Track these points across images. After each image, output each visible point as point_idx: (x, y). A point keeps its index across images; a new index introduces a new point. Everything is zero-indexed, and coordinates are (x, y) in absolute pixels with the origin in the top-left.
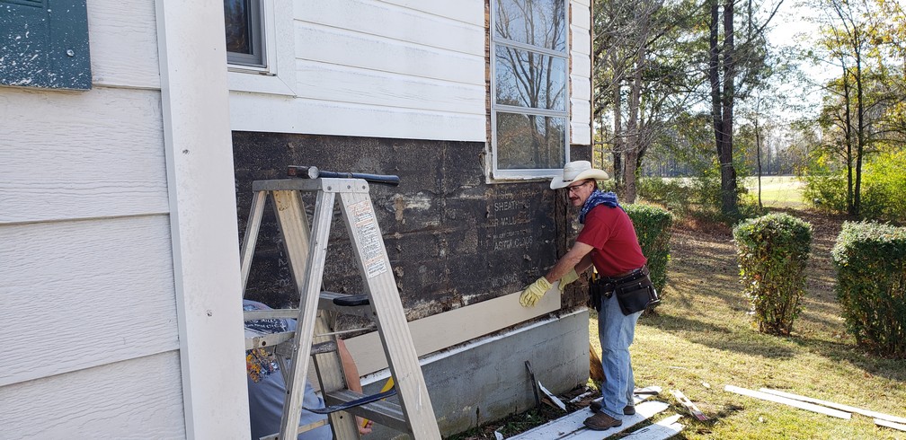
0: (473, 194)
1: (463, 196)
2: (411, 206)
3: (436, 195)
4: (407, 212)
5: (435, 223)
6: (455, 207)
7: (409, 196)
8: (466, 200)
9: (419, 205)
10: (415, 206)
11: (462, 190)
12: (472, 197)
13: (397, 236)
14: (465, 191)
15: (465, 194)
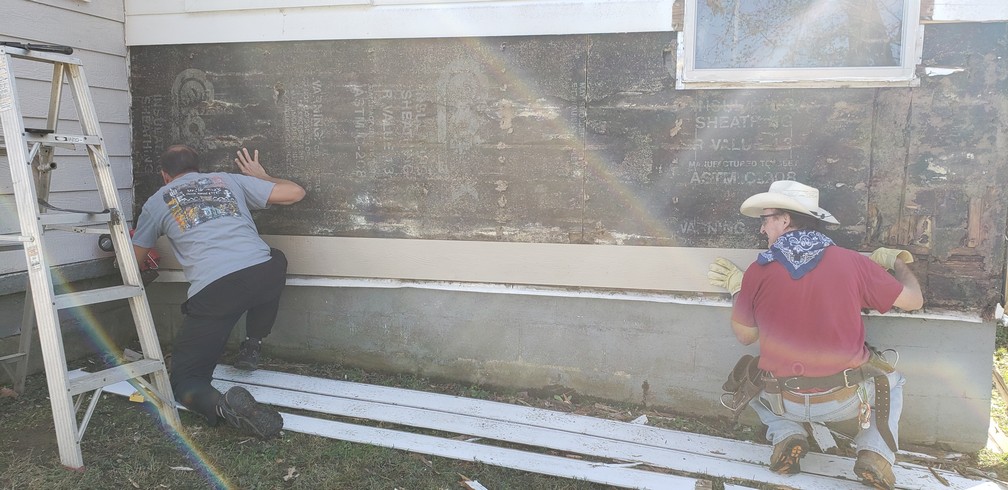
0: (647, 103)
1: (624, 105)
2: (526, 114)
3: (570, 102)
4: (517, 121)
5: (567, 136)
6: (605, 118)
7: (523, 103)
8: (629, 110)
9: (539, 114)
10: (532, 114)
11: (622, 97)
12: (643, 107)
13: (500, 146)
14: (628, 99)
15: (628, 102)
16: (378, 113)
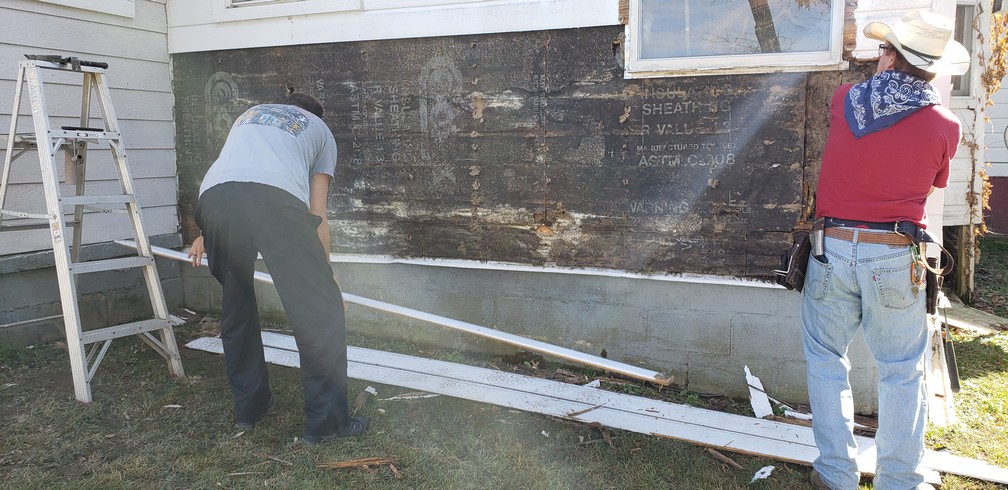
0: (599, 92)
1: (579, 95)
2: (495, 104)
3: (532, 94)
4: (488, 111)
5: (530, 124)
6: (564, 107)
7: (492, 95)
8: (583, 100)
9: (506, 104)
10: (500, 104)
11: (577, 87)
12: (596, 96)
13: (474, 134)
14: (582, 89)
15: (582, 92)
16: (371, 107)
